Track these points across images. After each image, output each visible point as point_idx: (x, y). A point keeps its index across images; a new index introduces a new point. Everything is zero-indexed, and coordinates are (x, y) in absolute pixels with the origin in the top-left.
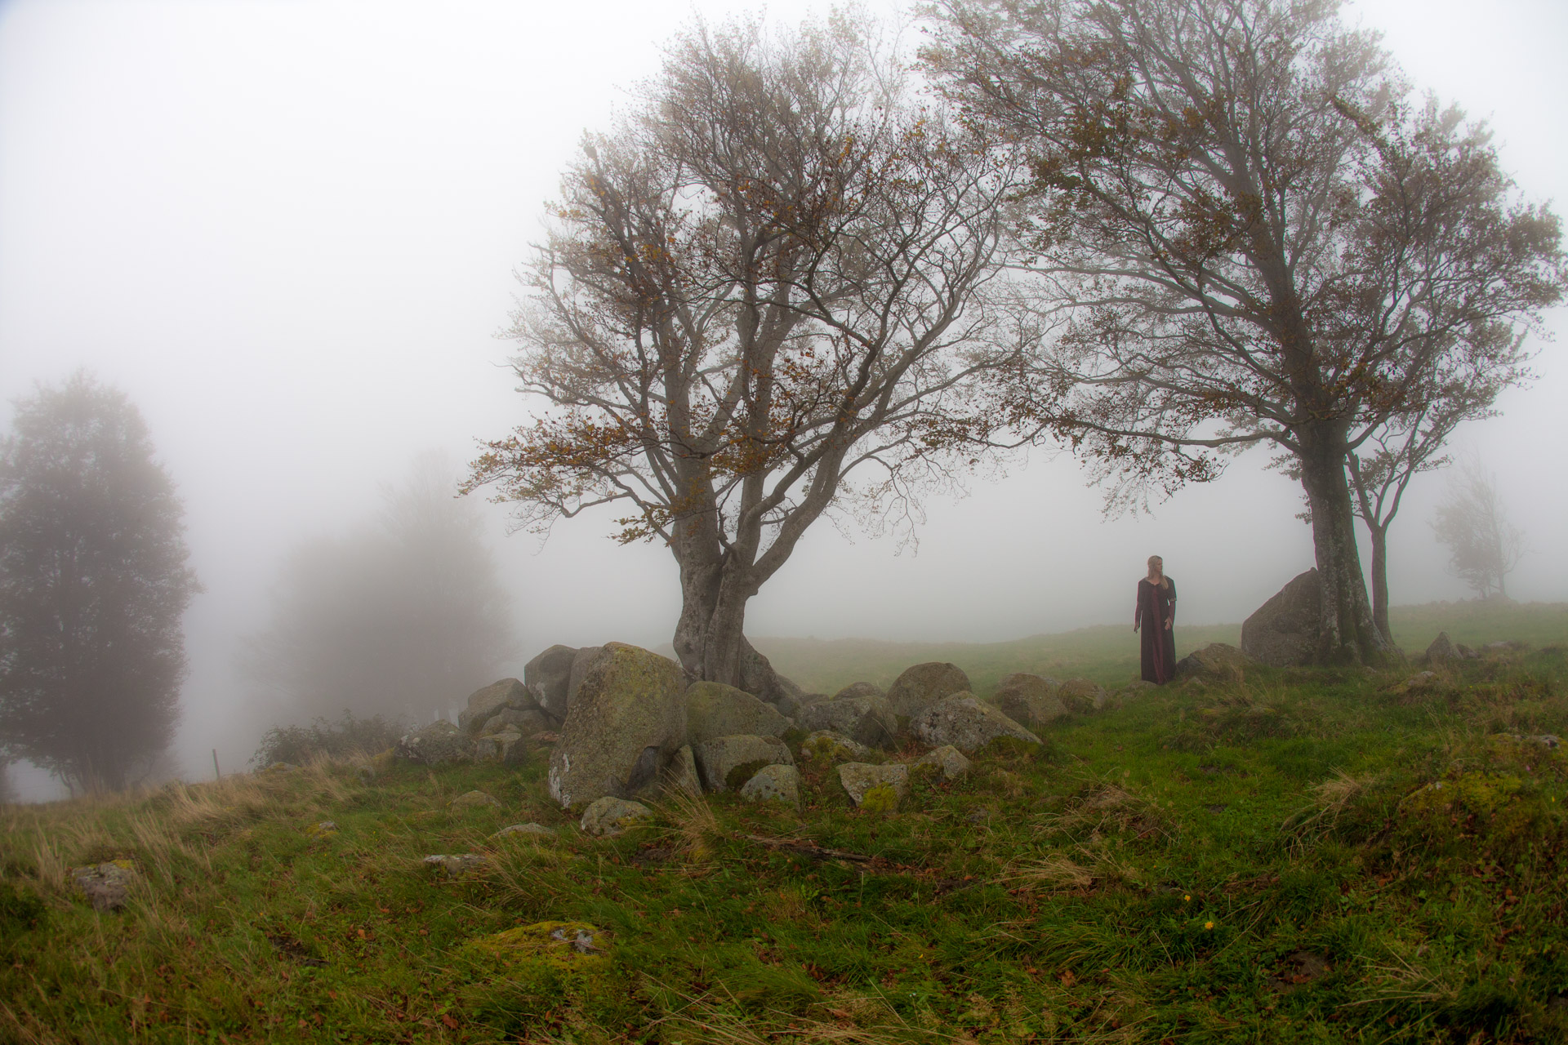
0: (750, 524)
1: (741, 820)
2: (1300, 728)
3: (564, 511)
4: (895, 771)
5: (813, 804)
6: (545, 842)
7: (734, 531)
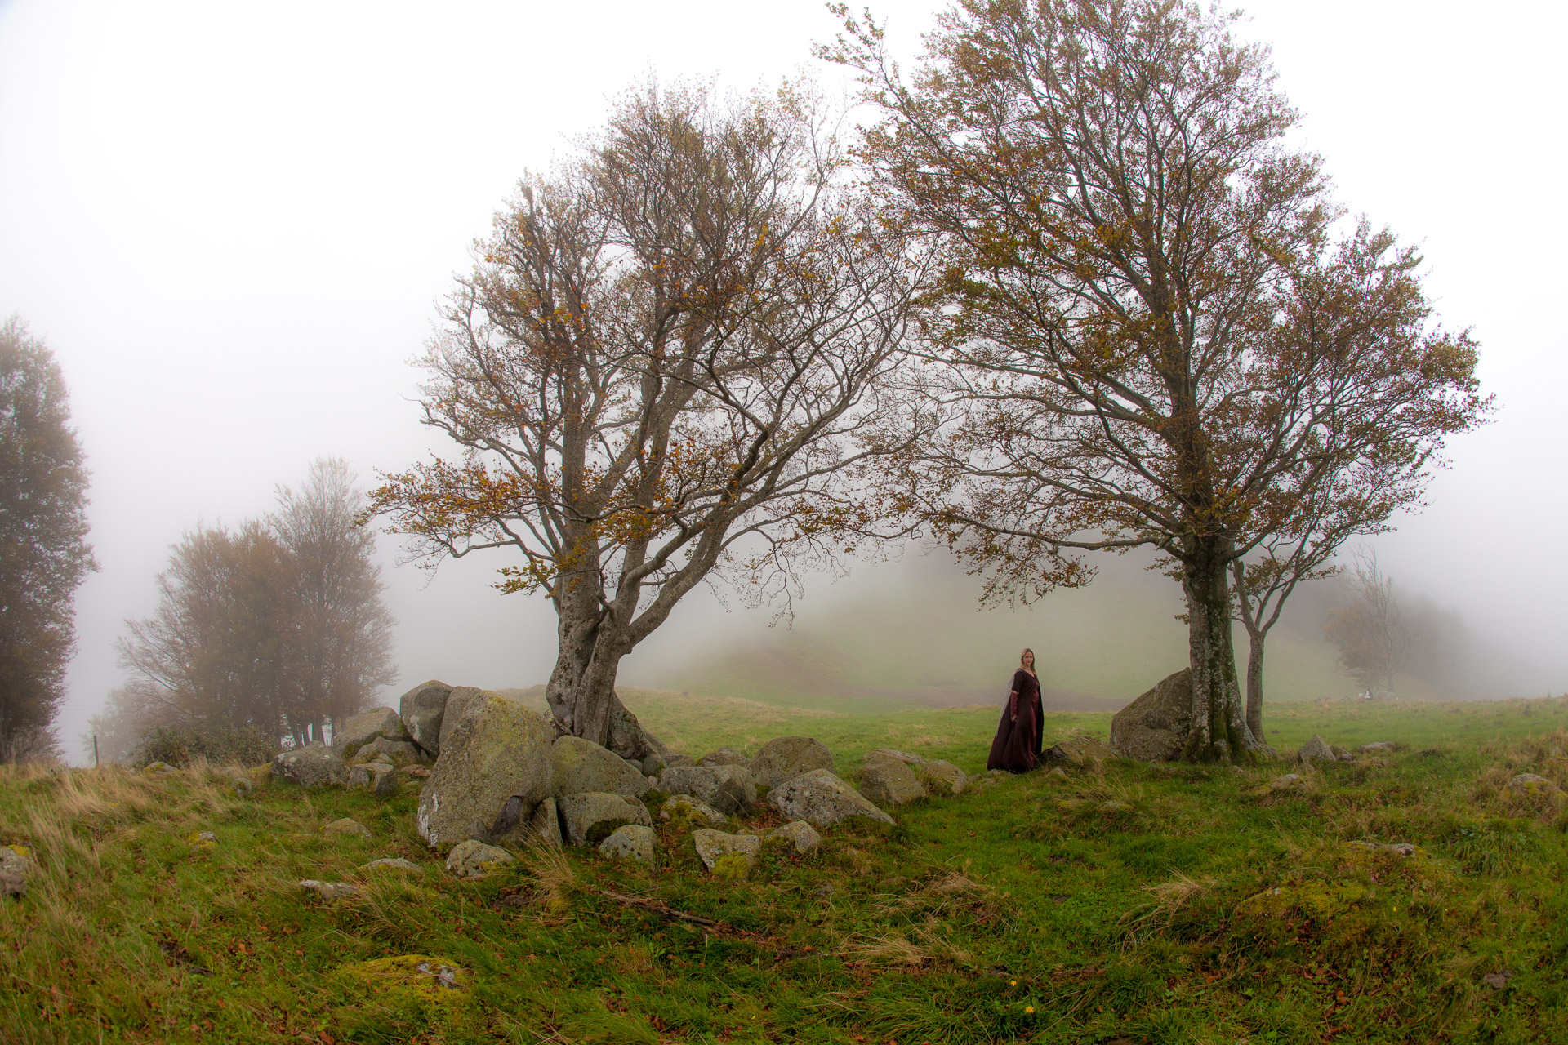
0: (630, 586)
1: (597, 875)
2: (1153, 825)
3: (452, 550)
4: (747, 842)
5: (667, 866)
6: (412, 878)
7: (614, 591)
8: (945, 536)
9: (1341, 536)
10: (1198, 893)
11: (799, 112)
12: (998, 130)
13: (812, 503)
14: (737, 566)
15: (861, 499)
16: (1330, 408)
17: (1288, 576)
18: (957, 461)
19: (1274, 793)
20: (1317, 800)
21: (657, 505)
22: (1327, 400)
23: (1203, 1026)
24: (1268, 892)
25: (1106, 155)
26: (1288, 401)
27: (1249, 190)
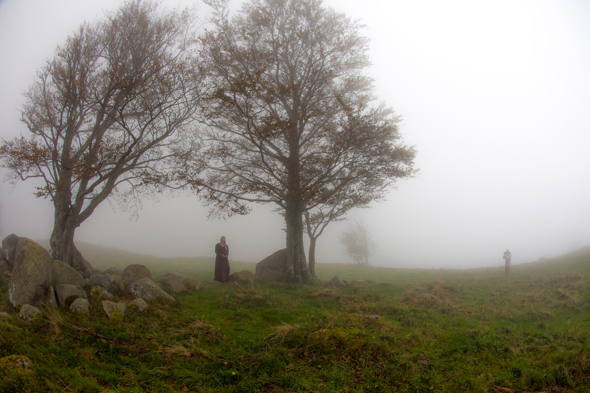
0: (80, 199)
1: (70, 319)
2: (273, 305)
3: (22, 177)
4: (121, 306)
5: (94, 315)
6: (10, 321)
7: (75, 200)
8: (196, 190)
9: (349, 208)
10: (293, 330)
11: (186, 21)
12: (254, 43)
13: (149, 172)
14: (119, 194)
15: (166, 172)
16: (352, 163)
17: (327, 219)
18: (204, 162)
19: (320, 295)
20: (338, 298)
21: (93, 166)
22: (351, 160)
23: (303, 379)
24: (321, 331)
25: (291, 61)
26: (335, 159)
27: (341, 85)
